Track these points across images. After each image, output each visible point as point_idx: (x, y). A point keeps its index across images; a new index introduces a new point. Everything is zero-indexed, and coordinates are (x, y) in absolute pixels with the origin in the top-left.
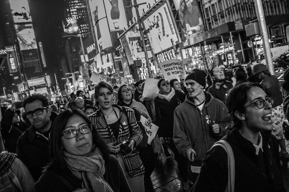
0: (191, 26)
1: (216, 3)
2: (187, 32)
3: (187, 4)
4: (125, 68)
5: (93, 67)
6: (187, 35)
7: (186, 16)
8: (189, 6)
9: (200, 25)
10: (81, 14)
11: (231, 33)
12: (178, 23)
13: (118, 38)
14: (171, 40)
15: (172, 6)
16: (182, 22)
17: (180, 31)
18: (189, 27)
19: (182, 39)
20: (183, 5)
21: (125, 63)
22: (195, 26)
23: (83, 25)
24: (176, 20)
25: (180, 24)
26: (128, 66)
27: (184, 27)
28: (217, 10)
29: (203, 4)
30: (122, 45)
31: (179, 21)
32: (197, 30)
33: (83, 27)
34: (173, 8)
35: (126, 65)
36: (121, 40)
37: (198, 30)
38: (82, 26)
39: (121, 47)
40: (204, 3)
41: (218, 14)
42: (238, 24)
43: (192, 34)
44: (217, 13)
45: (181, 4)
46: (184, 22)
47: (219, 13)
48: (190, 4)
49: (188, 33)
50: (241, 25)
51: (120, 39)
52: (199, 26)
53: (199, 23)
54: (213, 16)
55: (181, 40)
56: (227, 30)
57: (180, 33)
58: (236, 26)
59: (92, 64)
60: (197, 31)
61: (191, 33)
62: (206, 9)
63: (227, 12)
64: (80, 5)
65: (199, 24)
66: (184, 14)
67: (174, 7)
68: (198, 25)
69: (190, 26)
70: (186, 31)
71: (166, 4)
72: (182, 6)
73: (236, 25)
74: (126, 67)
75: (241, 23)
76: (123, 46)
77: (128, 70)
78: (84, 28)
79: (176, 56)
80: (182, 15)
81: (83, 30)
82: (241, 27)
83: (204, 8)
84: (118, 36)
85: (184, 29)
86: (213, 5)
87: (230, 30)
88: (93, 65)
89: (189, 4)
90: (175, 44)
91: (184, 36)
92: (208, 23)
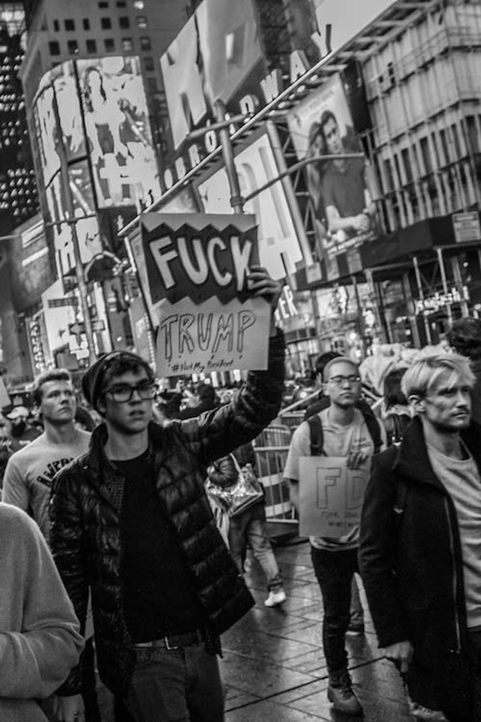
0: (342, 216)
1: (414, 147)
2: (329, 234)
3: (330, 142)
4: (139, 336)
5: (39, 328)
6: (331, 244)
7: (327, 182)
8: (336, 147)
9: (367, 214)
10: (11, 134)
11: (439, 251)
12: (303, 202)
13: (120, 234)
14: (282, 255)
15: (286, 146)
16: (316, 198)
17: (310, 227)
18: (334, 216)
19: (314, 253)
20: (317, 146)
21: (141, 321)
22: (355, 214)
23: (18, 173)
24: (297, 190)
25: (309, 203)
26: (149, 333)
27: (321, 214)
28: (418, 171)
29: (377, 145)
30: (132, 260)
31: (307, 194)
32: (360, 229)
33: (16, 178)
34: (287, 152)
35: (144, 328)
36: (130, 241)
37: (363, 228)
38: (12, 174)
39: (129, 266)
40: (380, 142)
41: (420, 184)
42: (464, 224)
43: (346, 240)
44: (416, 178)
45: (312, 142)
46: (321, 201)
47: (422, 180)
48: (339, 142)
49: (334, 236)
50: (474, 228)
51: (126, 240)
52: (366, 217)
53: (364, 206)
54: (405, 187)
55: (313, 257)
56: (425, 241)
57: (310, 233)
58: (458, 230)
59: (35, 316)
60: (359, 233)
61: (340, 236)
62: (387, 162)
63: (445, 177)
64: (9, 101)
65: (366, 211)
66: (322, 174)
67: (291, 148)
68: (360, 212)
69: (337, 214)
70: (327, 228)
71: (265, 136)
72: (314, 146)
73: (457, 226)
74: (142, 336)
75: (475, 219)
76: (135, 261)
77: (149, 347)
78: (20, 182)
79: (297, 308)
80: (316, 176)
81: (18, 188)
82: (474, 232)
83: (382, 158)
84: (120, 225)
85: (320, 220)
86: (405, 152)
87: (437, 243)
88: (38, 318)
89: (335, 142)
90: (293, 270)
91: (321, 244)
92: (392, 207)
